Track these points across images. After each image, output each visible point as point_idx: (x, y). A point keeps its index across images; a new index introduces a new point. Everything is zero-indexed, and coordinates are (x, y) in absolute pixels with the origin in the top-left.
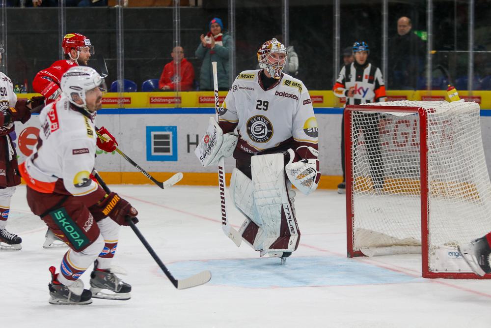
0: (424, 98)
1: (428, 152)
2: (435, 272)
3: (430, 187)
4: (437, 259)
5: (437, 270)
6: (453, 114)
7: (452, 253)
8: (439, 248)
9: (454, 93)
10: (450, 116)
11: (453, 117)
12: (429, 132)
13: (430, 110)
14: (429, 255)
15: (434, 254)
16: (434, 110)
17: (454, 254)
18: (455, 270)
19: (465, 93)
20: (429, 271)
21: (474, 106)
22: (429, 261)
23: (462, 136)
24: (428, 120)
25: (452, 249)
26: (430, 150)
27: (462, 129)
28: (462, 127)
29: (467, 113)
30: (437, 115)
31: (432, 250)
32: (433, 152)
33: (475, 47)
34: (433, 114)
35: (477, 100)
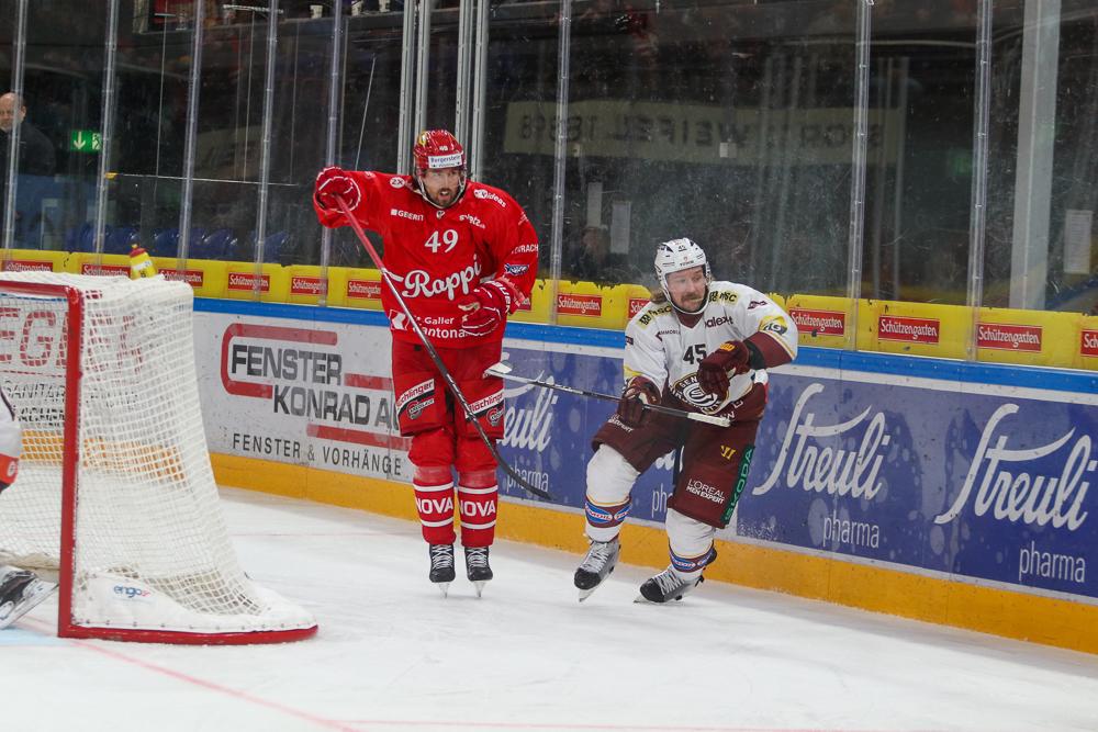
0: (85, 269)
1: (83, 379)
2: (85, 625)
3: (82, 451)
4: (91, 599)
5: (88, 622)
6: (137, 304)
7: (121, 589)
8: (95, 576)
9: (142, 262)
10: (130, 307)
11: (136, 310)
12: (86, 338)
13: (90, 294)
14: (74, 591)
15: (84, 588)
16: (98, 294)
17: (124, 591)
18: (126, 624)
19: (171, 262)
20: (74, 623)
21: (182, 290)
22: (73, 602)
23: (155, 349)
24: (86, 313)
25: (121, 581)
26: (86, 375)
27: (155, 336)
28: (155, 331)
29: (166, 304)
30: (105, 305)
31: (80, 581)
32: (92, 379)
33: (197, 170)
34: (96, 301)
35: (196, 279)
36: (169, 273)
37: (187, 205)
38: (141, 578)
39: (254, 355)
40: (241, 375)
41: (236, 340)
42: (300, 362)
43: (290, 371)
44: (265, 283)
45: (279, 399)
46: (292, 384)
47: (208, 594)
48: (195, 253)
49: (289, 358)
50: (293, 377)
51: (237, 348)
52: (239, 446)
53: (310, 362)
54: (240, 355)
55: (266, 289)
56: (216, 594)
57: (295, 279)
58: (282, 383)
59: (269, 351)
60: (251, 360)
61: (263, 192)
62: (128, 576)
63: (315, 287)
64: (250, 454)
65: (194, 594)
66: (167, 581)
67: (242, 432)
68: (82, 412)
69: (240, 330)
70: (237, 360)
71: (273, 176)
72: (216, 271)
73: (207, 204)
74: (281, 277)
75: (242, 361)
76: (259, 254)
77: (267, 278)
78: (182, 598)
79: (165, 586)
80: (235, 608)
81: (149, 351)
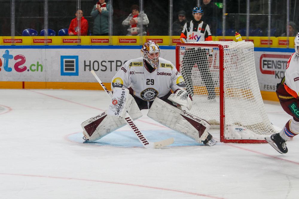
1: (225, 70)
2: (228, 139)
3: (225, 90)
4: (229, 132)
5: (228, 138)
6: (238, 49)
7: (237, 129)
8: (230, 125)
9: (238, 37)
10: (236, 50)
12: (225, 59)
13: (225, 46)
14: (224, 130)
15: (227, 129)
16: (228, 46)
17: (238, 129)
18: (239, 138)
19: (245, 37)
20: (224, 138)
21: (251, 44)
22: (224, 133)
24: (224, 52)
25: (237, 127)
28: (244, 56)
29: (246, 48)
30: (230, 49)
31: (226, 127)
32: (227, 70)
33: (250, 12)
34: (227, 48)
37: (248, 22)
38: (242, 126)
39: (269, 63)
40: (265, 68)
41: (264, 59)
42: (282, 64)
43: (279, 66)
44: (271, 42)
45: (277, 75)
46: (280, 70)
47: (262, 130)
48: (251, 35)
49: (279, 63)
50: (280, 68)
51: (264, 61)
52: (266, 88)
53: (285, 64)
55: (271, 44)
56: (264, 129)
57: (280, 41)
58: (277, 70)
59: (273, 61)
60: (268, 64)
61: (269, 17)
62: (239, 125)
63: (285, 43)
64: (269, 90)
65: (258, 130)
67: (267, 84)
69: (265, 56)
70: (264, 64)
71: (272, 12)
72: (257, 39)
73: (253, 21)
74: (275, 40)
75: (266, 64)
76: (269, 34)
77: (272, 41)
78: (254, 131)
79: (250, 127)
80: (269, 133)
81: (242, 62)
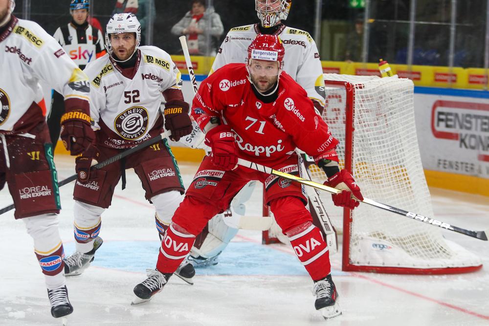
1: (355, 131)
2: (356, 264)
3: (354, 170)
4: (360, 251)
5: (358, 263)
6: (383, 91)
7: (376, 245)
8: (362, 238)
9: (387, 67)
10: (379, 93)
11: (383, 94)
12: (356, 109)
13: (358, 86)
14: (350, 246)
15: (356, 244)
16: (362, 86)
17: (378, 246)
18: (379, 263)
19: (403, 67)
20: (350, 263)
21: (408, 83)
22: (350, 252)
23: (394, 115)
24: (356, 96)
25: (376, 240)
26: (356, 130)
27: (393, 108)
28: (393, 106)
29: (398, 91)
30: (366, 92)
31: (354, 241)
32: (360, 132)
33: (417, 18)
34: (361, 90)
35: (417, 76)
36: (401, 74)
37: (411, 36)
38: (388, 239)
39: (450, 117)
40: (442, 128)
41: (439, 109)
42: (473, 120)
43: (468, 125)
44: (454, 78)
45: (463, 141)
46: (469, 132)
47: (424, 247)
48: (417, 62)
49: (468, 119)
50: (469, 128)
51: (440, 113)
52: (441, 166)
53: (479, 121)
54: (442, 117)
55: (454, 81)
56: (428, 247)
57: (471, 76)
58: (464, 132)
59: (456, 115)
60: (447, 120)
61: (453, 29)
62: (381, 238)
63: (481, 80)
64: (447, 170)
65: (416, 247)
66: (402, 240)
67: (442, 158)
68: (354, 150)
69: (441, 103)
70: (440, 120)
71: (458, 20)
72: (428, 72)
73: (423, 35)
74: (463, 74)
75: (442, 120)
76: (451, 62)
77: (455, 75)
78: (409, 249)
79: (401, 242)
80: (438, 254)
81: (391, 116)
